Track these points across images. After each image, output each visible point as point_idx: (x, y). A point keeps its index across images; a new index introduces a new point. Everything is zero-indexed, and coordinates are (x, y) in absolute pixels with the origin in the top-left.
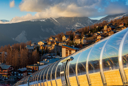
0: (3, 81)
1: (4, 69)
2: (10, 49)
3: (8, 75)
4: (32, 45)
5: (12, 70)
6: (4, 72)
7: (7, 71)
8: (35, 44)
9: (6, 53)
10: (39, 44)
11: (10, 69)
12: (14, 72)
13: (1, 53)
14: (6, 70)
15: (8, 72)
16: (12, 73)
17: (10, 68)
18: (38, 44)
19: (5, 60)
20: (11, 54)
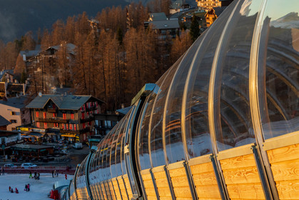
0: (63, 154)
1: (66, 112)
2: (86, 30)
3: (82, 132)
4: (173, 12)
5: (96, 112)
6: (68, 122)
7: (76, 117)
8: (186, 6)
9: (72, 48)
10: (200, 4)
11: (88, 110)
12: (102, 123)
13: (55, 48)
14: (72, 112)
15: (82, 121)
16: (95, 126)
17: (89, 105)
18: (196, 7)
19: (71, 75)
20: (88, 51)
